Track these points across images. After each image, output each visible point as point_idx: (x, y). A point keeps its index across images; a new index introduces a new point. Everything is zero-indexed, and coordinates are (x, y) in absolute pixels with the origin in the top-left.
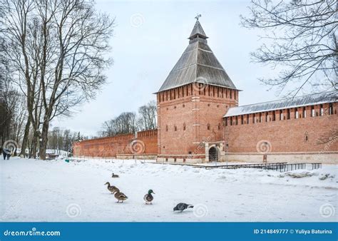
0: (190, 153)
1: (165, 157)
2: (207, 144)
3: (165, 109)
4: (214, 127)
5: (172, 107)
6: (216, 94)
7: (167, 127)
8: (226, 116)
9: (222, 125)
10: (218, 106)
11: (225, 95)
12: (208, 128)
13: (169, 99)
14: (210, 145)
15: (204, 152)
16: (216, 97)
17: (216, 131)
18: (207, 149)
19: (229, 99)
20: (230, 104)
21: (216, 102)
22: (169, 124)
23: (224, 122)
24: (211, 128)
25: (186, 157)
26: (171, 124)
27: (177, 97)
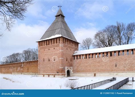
0: (58, 72)
1: (42, 74)
2: (66, 68)
3: (43, 50)
4: (69, 59)
5: (47, 49)
6: (70, 44)
7: (44, 59)
8: (74, 55)
9: (72, 59)
10: (71, 50)
11: (73, 44)
12: (67, 60)
13: (45, 45)
14: (67, 68)
15: (65, 72)
16: (70, 46)
17: (70, 62)
18: (66, 71)
19: (75, 47)
20: (75, 49)
21: (70, 48)
22: (45, 58)
23: (73, 58)
24: (68, 60)
25: (55, 75)
26: (46, 58)
27: (50, 44)
